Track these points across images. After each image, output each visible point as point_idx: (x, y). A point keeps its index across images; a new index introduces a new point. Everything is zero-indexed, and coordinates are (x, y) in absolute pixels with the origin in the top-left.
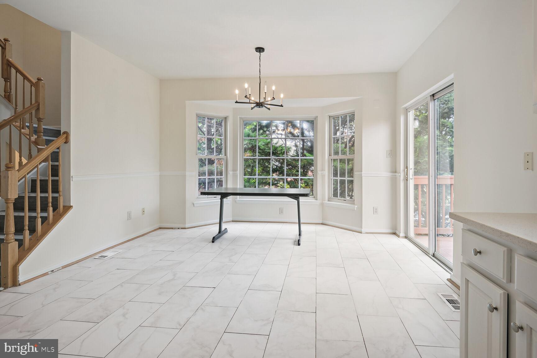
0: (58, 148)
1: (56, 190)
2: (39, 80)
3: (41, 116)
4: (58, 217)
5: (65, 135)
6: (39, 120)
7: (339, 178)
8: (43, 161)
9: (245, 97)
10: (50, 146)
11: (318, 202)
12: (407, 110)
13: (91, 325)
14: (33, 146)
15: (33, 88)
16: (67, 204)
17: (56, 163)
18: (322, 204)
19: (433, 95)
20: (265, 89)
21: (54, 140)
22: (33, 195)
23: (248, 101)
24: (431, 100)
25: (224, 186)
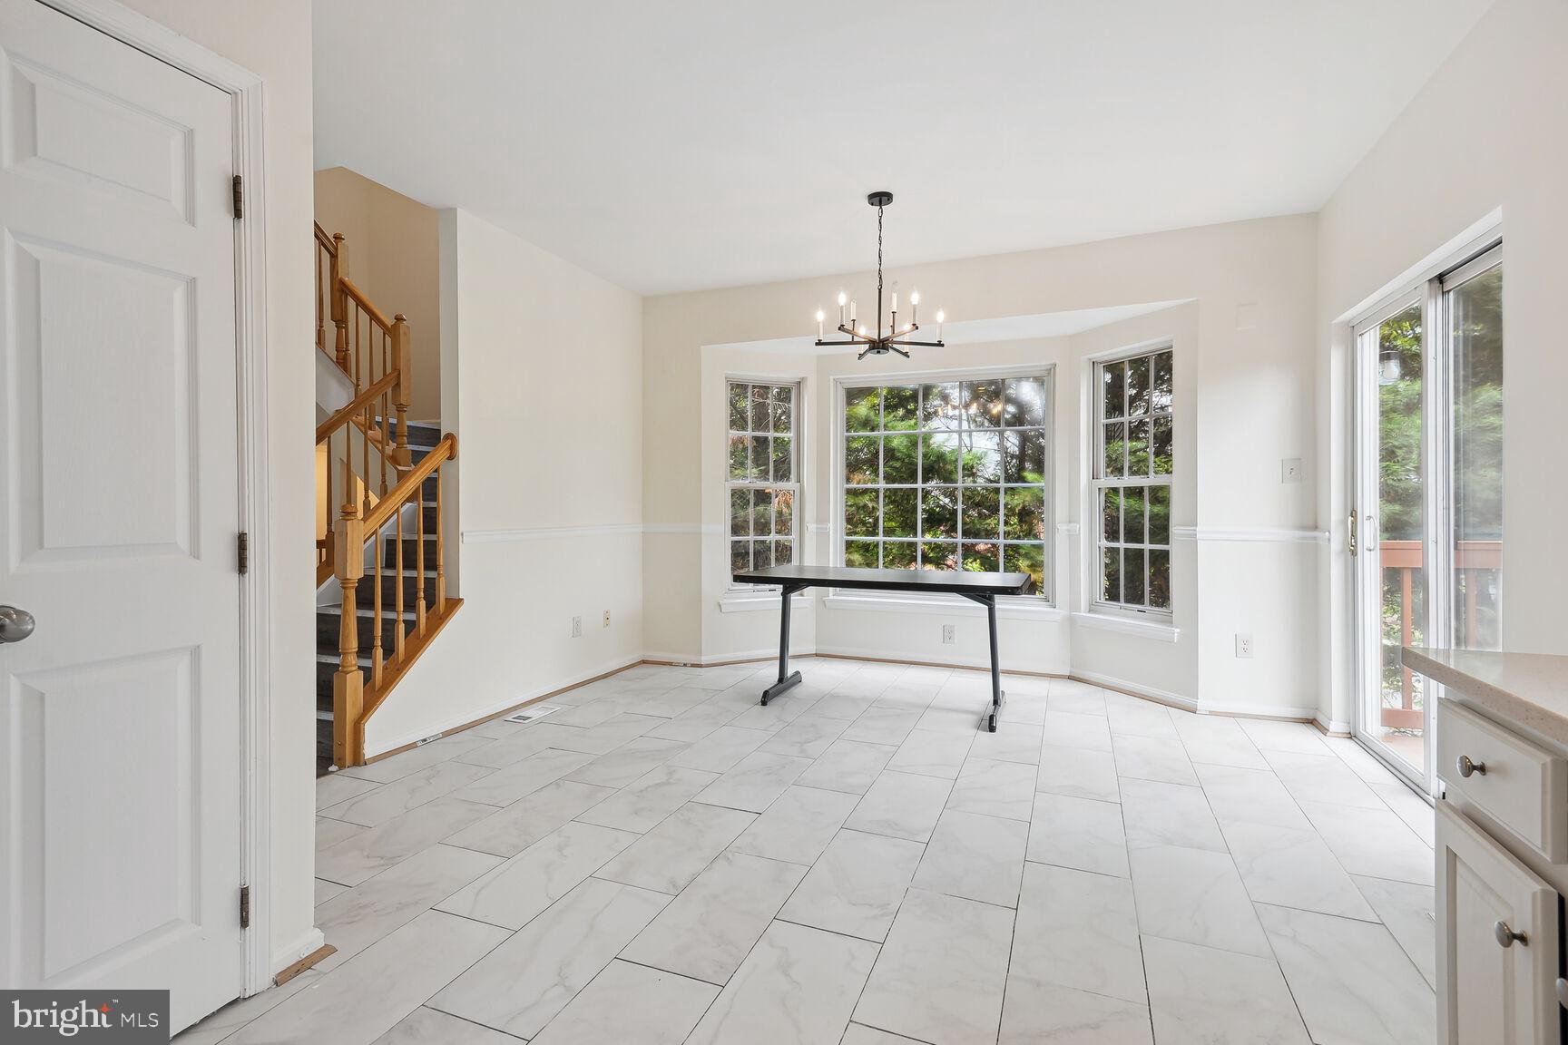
0: (436, 471)
1: (431, 564)
2: (399, 319)
3: (403, 400)
4: (437, 622)
5: (449, 442)
6: (400, 409)
7: (1122, 545)
8: (408, 500)
9: (839, 328)
10: (421, 468)
11: (1060, 613)
12: (1352, 332)
13: (494, 860)
14: (388, 465)
15: (388, 340)
16: (453, 595)
17: (433, 504)
18: (1071, 621)
19: (1441, 278)
20: (893, 302)
21: (429, 452)
22: (389, 573)
23: (848, 338)
24: (1433, 296)
25: (795, 561)
